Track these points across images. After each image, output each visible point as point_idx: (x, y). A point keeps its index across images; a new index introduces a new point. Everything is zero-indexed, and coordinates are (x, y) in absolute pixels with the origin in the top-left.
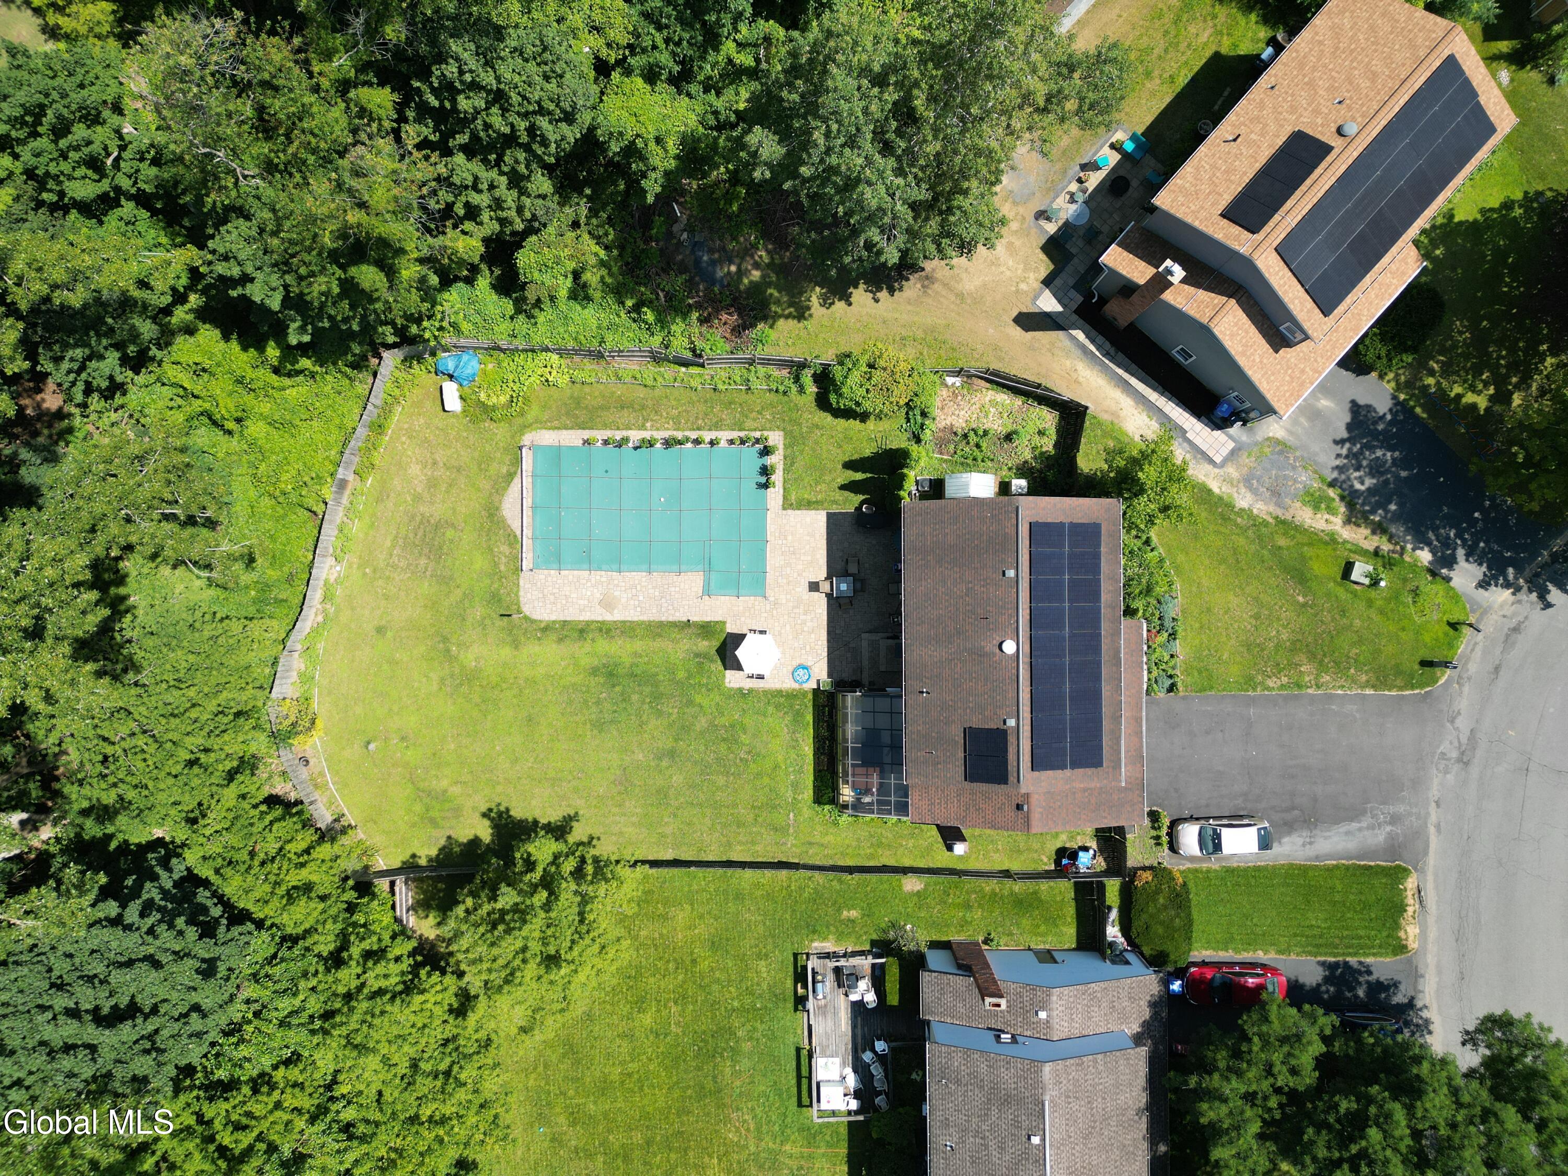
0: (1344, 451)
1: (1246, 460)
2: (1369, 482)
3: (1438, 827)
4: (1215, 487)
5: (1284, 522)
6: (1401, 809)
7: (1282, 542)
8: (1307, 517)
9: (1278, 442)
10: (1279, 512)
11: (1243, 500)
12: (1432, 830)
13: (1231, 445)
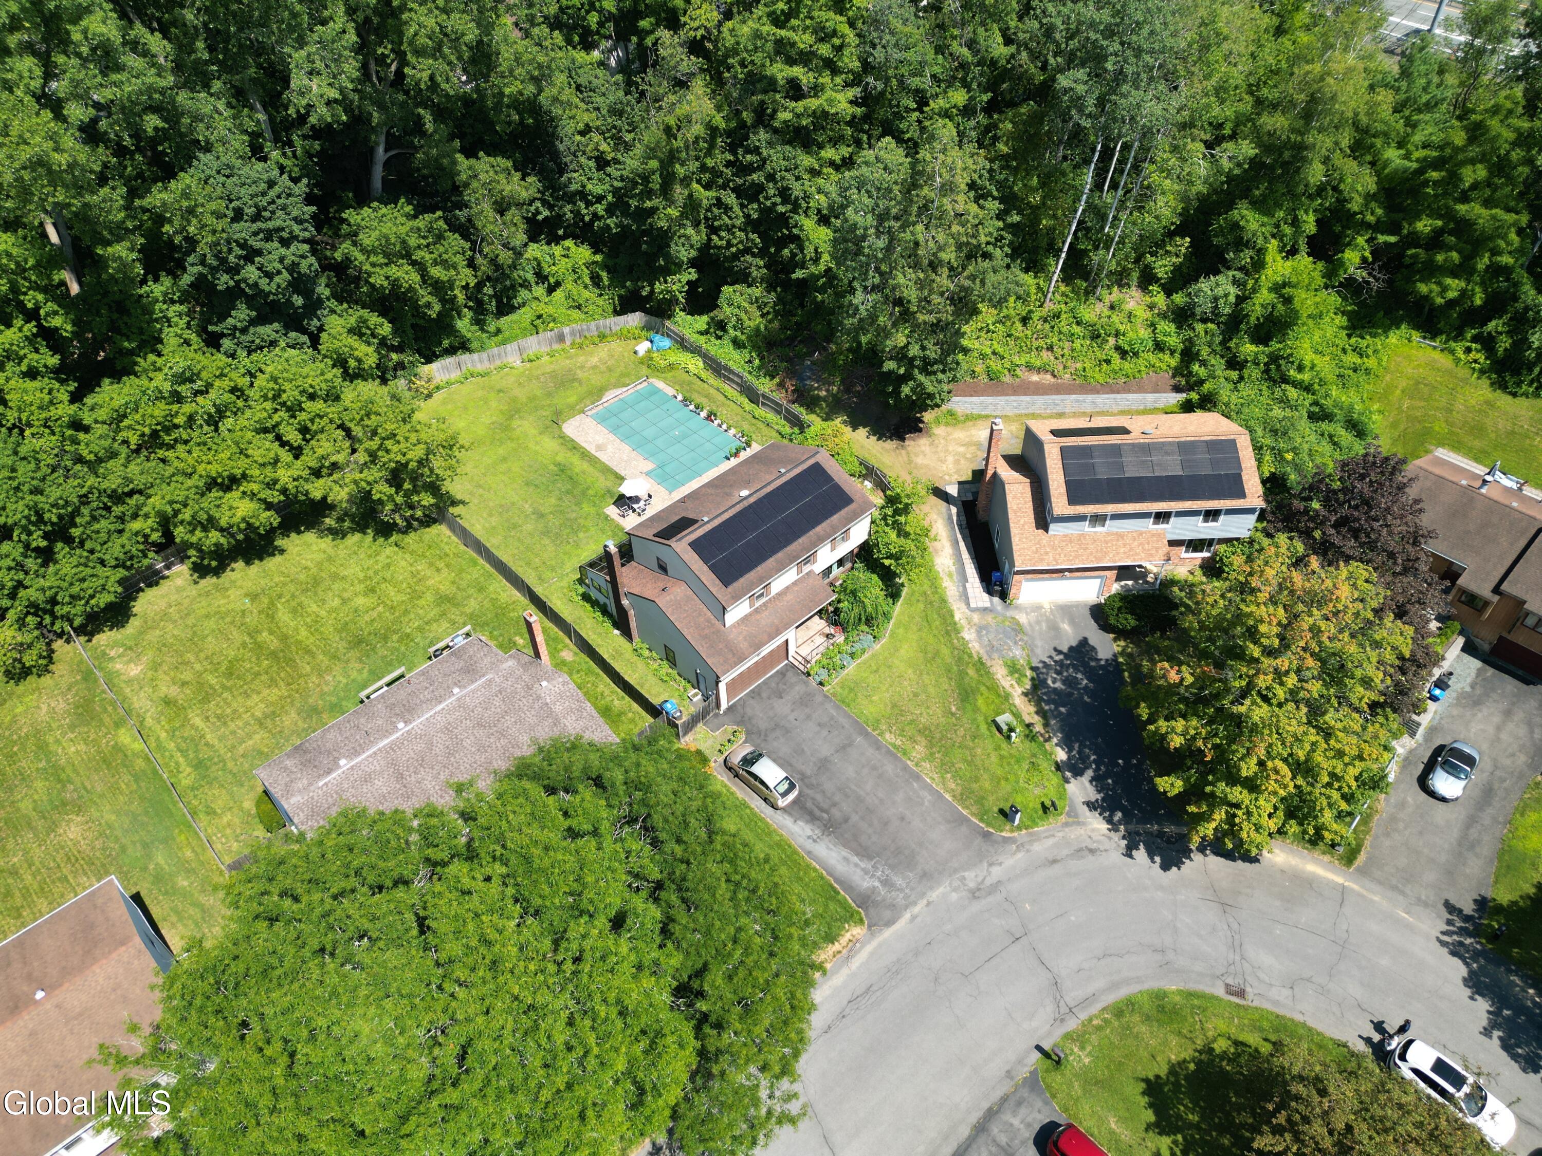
0: (1057, 658)
1: (989, 618)
2: (1058, 685)
3: (914, 918)
4: (957, 617)
5: (982, 664)
6: (899, 881)
7: (971, 672)
8: (1000, 673)
9: (1018, 623)
10: (985, 657)
11: (969, 635)
12: (907, 916)
13: (988, 605)
